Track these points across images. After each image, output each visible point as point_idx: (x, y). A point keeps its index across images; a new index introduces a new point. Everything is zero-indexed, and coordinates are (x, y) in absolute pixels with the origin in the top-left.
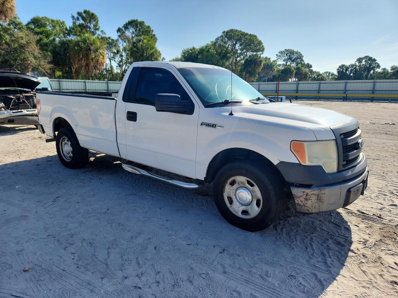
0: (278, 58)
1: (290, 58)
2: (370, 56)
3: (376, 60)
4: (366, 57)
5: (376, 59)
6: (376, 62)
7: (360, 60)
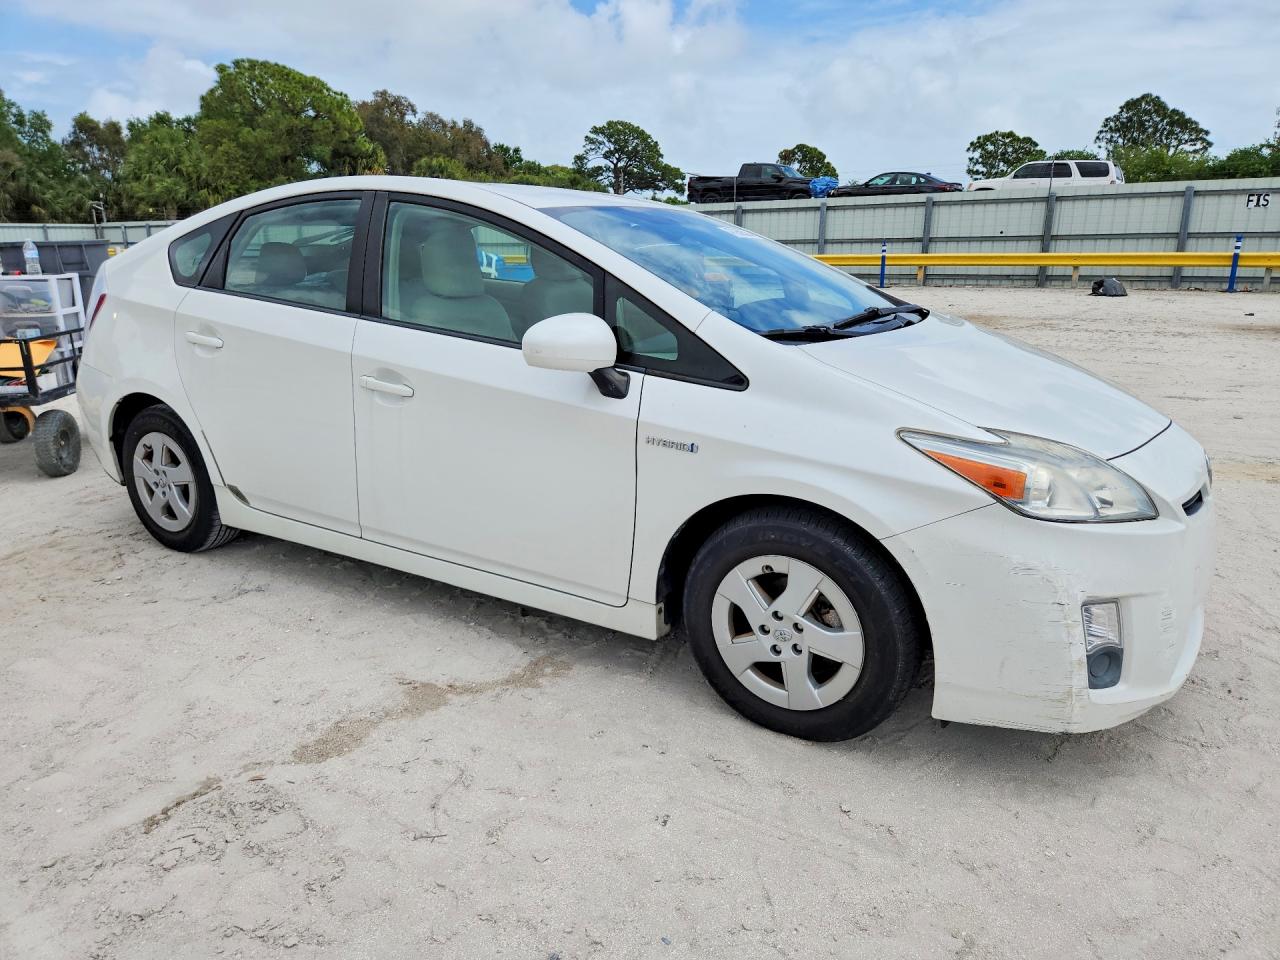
0: (588, 147)
1: (620, 150)
2: (811, 144)
3: (824, 157)
4: (801, 147)
5: (824, 153)
6: (826, 161)
7: (787, 156)
